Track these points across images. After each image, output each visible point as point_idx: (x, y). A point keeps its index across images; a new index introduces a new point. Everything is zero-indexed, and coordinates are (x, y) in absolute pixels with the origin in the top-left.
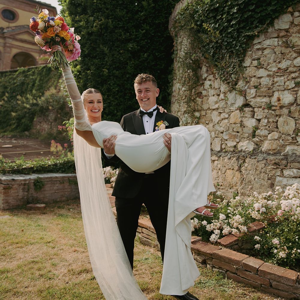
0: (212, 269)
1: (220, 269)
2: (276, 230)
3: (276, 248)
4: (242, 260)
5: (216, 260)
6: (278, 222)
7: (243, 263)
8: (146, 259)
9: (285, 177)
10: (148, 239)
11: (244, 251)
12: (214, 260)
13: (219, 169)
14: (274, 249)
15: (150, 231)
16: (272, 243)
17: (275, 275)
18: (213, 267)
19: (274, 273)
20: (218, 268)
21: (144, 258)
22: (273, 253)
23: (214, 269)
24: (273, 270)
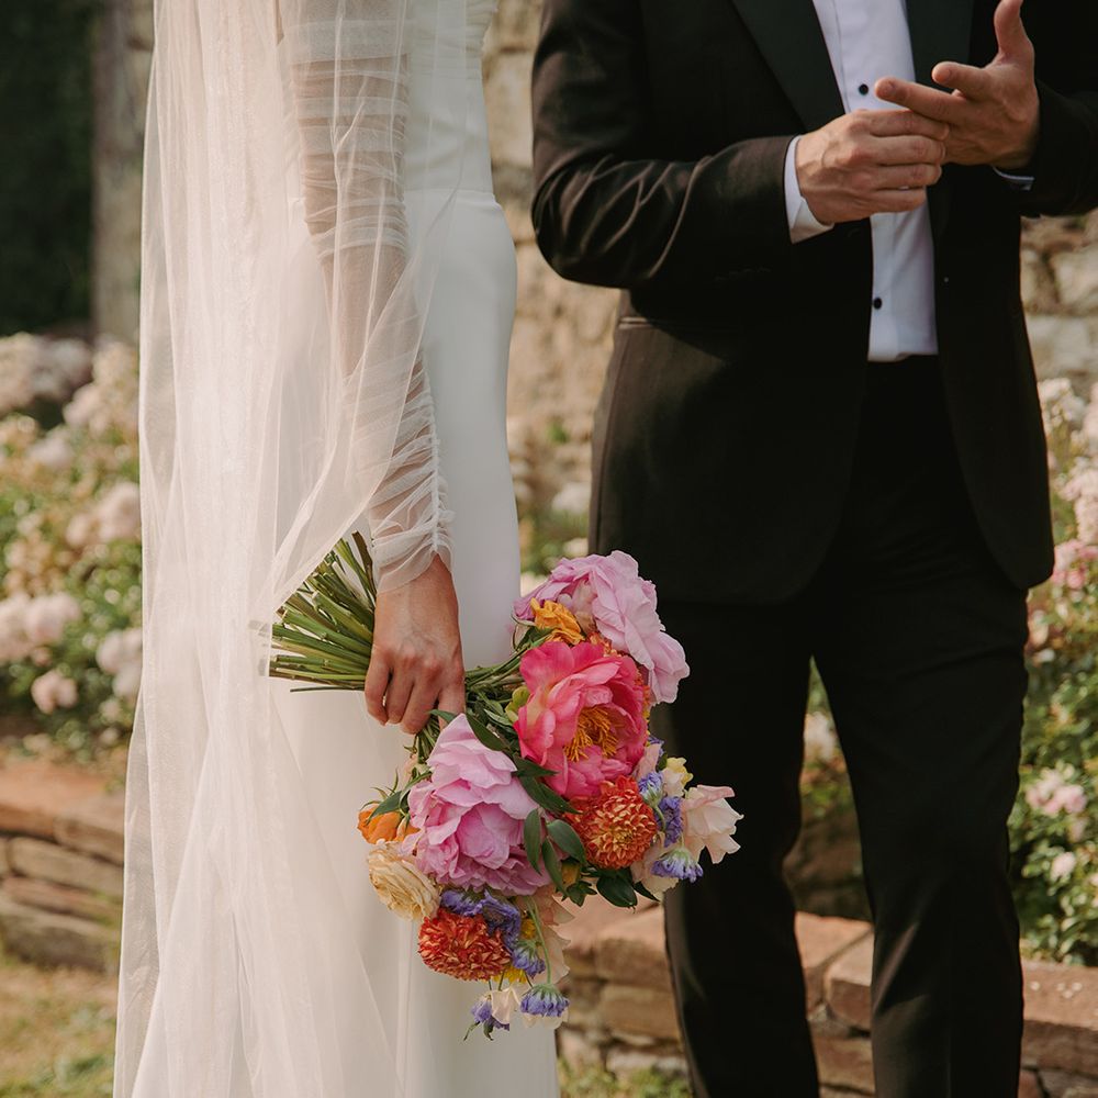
0: (604, 1058)
1: (662, 1055)
2: (1050, 716)
3: (1064, 843)
4: (825, 966)
5: (627, 992)
6: (1058, 652)
7: (837, 983)
8: (83, 1067)
9: (1072, 312)
10: (66, 912)
11: (826, 898)
12: (609, 993)
13: (559, 312)
14: (1043, 849)
15: (74, 850)
16: (1027, 814)
17: (1075, 1031)
18: (611, 1044)
19: (1070, 1019)
20: (646, 1050)
21: (63, 1062)
22: (1041, 880)
23: (618, 1061)
24: (1053, 1000)
